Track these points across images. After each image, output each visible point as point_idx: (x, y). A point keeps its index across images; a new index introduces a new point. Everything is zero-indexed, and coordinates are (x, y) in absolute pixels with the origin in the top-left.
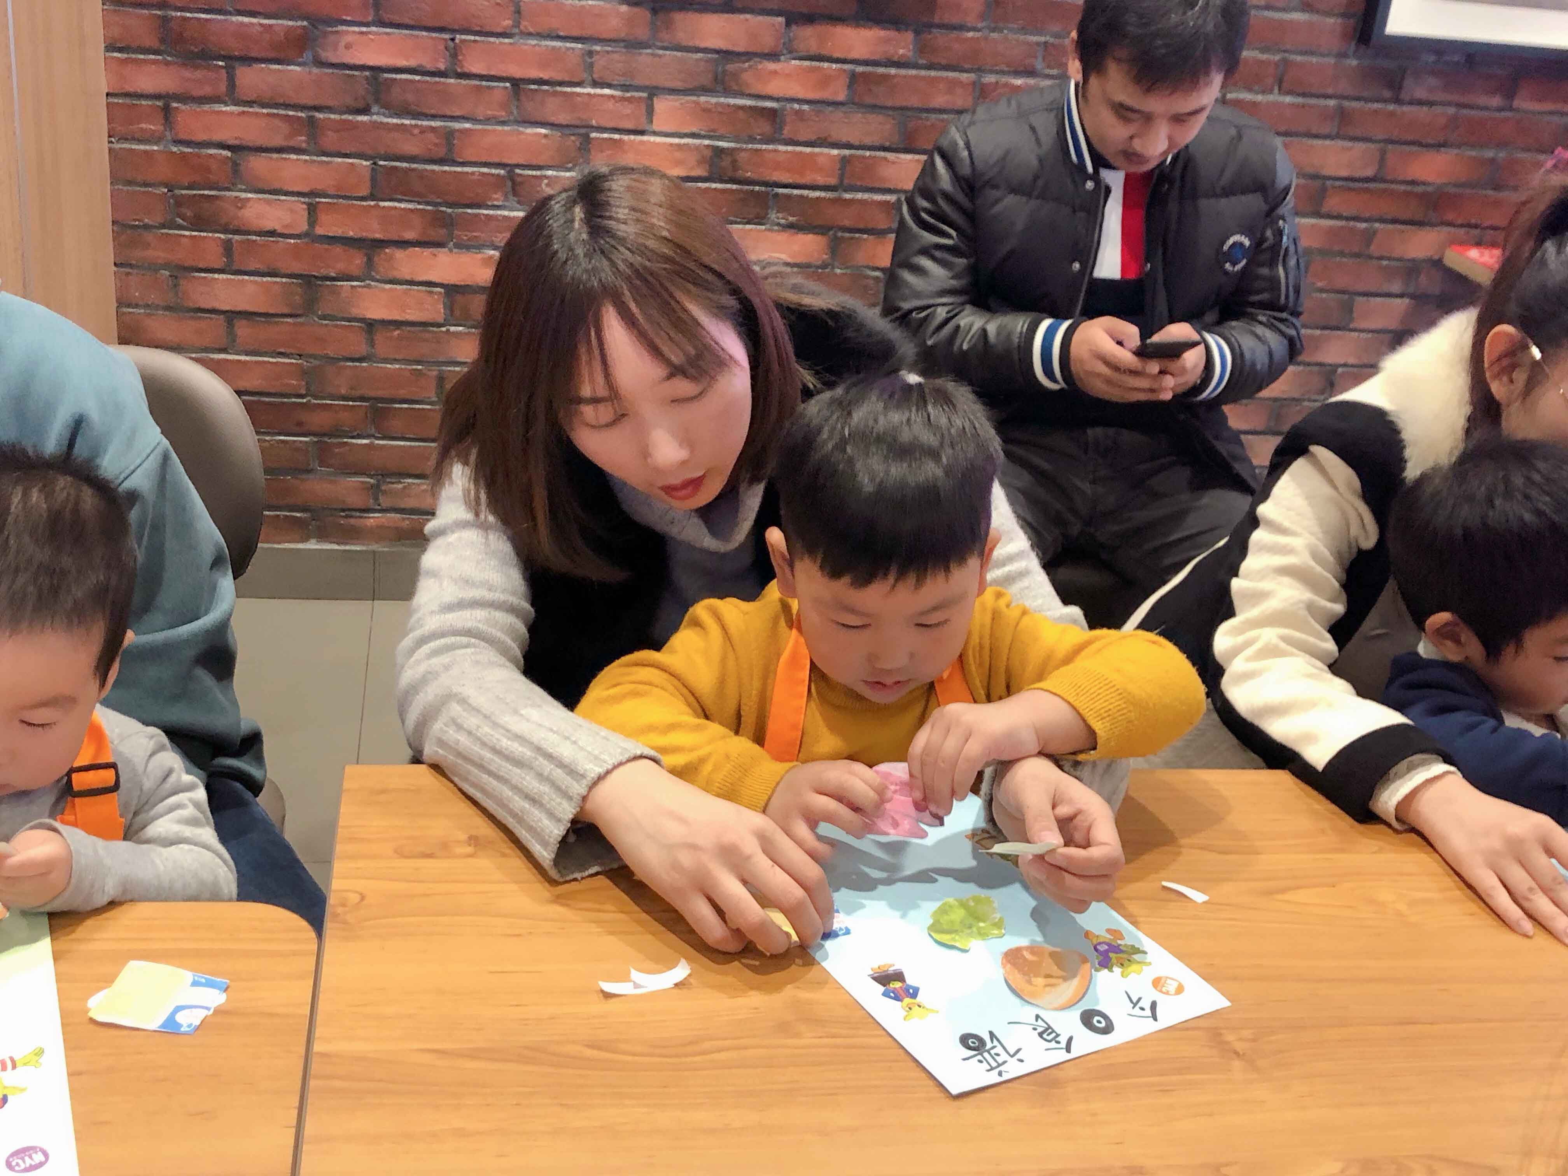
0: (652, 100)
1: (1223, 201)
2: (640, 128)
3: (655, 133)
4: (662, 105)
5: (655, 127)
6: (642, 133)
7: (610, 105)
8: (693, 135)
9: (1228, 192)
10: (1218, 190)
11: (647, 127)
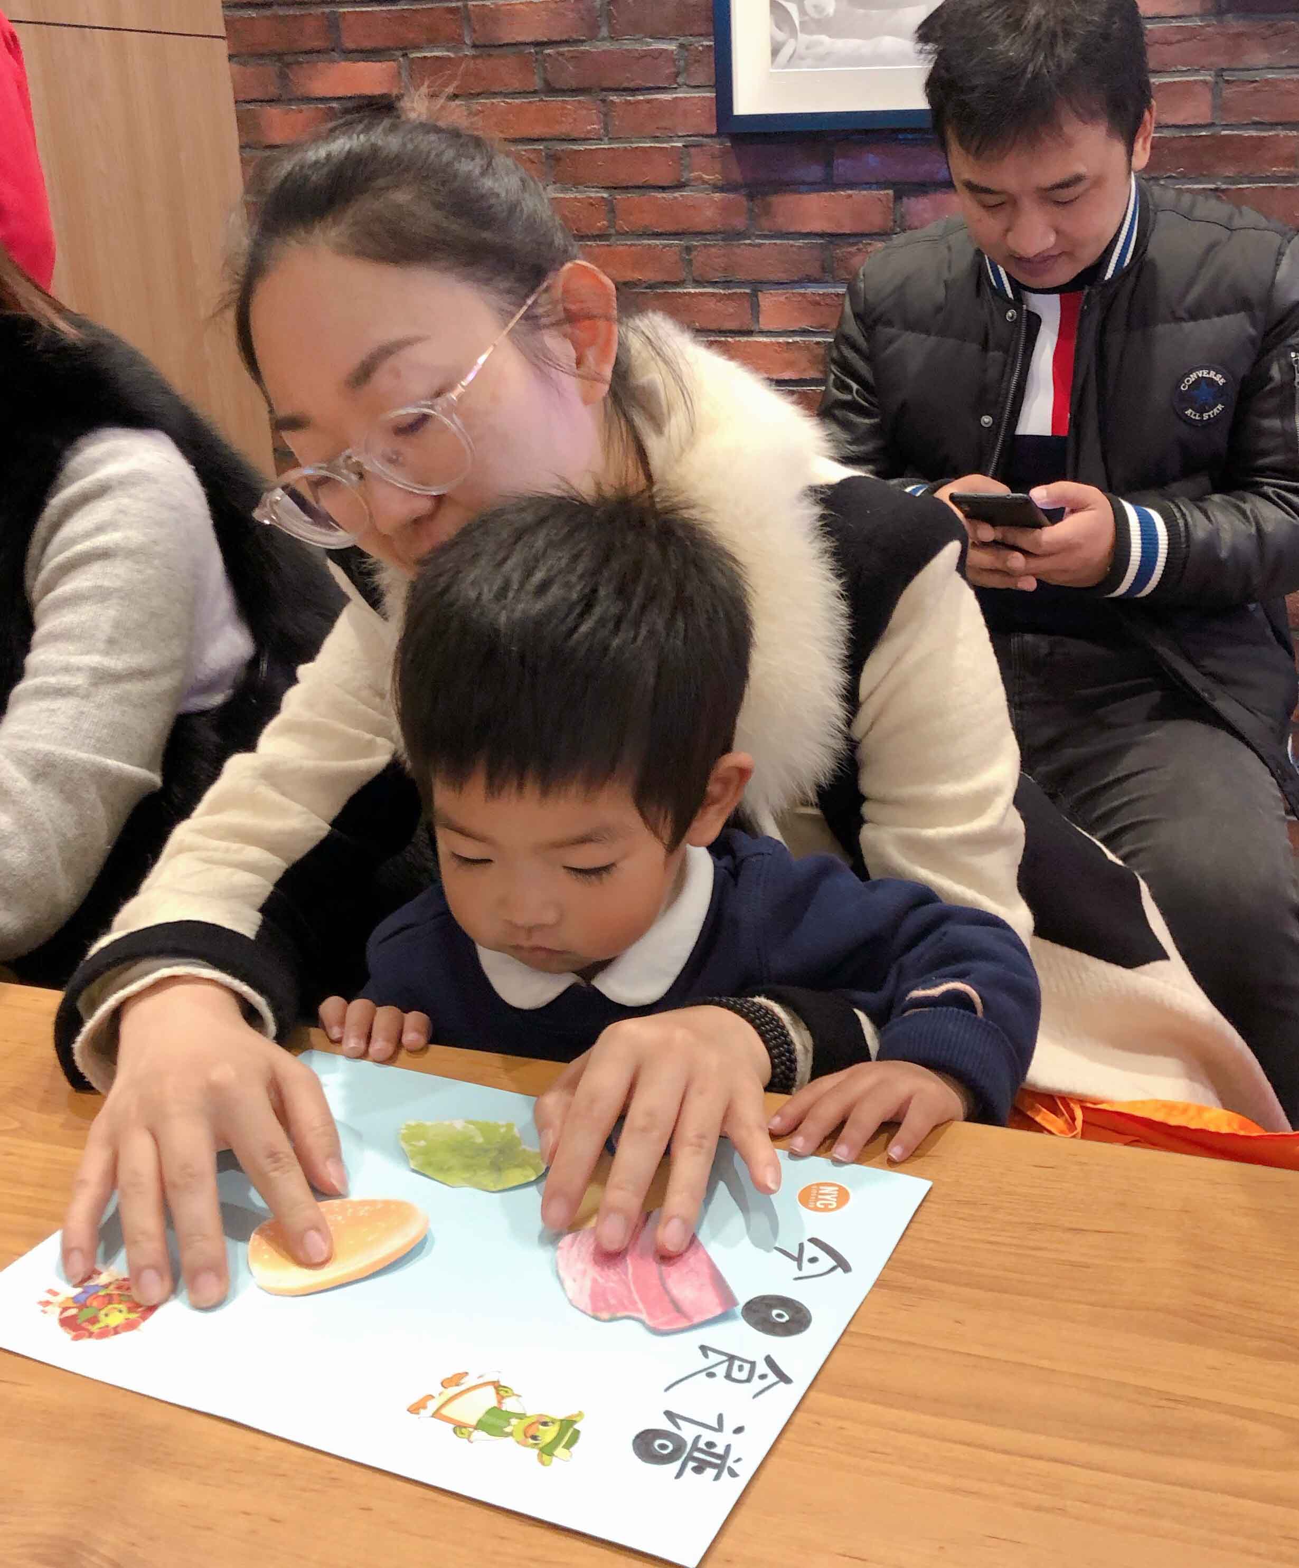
0: (757, 296)
1: (1189, 326)
2: (745, 328)
3: (762, 333)
4: (769, 300)
5: (764, 324)
6: (750, 333)
7: (712, 304)
8: (804, 332)
9: (1196, 314)
10: (1181, 313)
11: (755, 327)
